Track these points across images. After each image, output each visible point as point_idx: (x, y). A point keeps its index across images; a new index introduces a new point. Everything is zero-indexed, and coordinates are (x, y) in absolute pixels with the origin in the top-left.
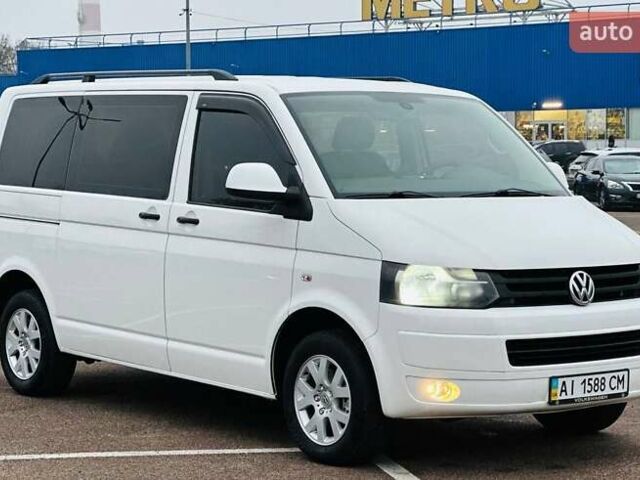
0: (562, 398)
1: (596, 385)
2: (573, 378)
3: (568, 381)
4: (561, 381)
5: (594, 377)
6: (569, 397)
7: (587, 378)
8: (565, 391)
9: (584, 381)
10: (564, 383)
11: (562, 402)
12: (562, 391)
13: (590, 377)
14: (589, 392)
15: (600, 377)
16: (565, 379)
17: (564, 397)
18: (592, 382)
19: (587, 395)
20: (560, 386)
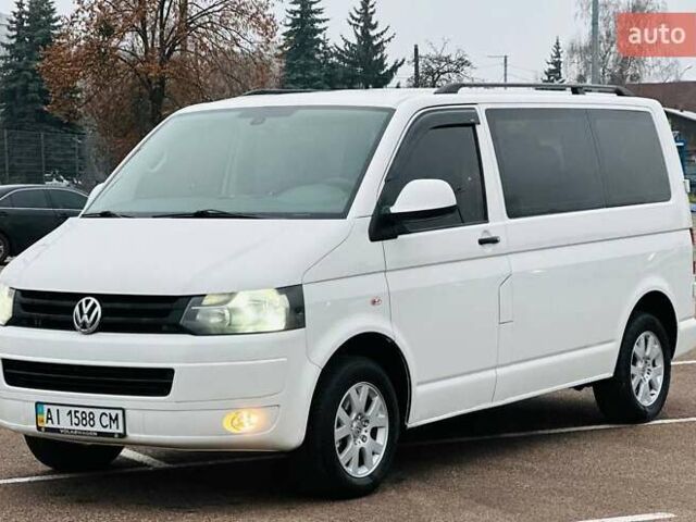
0: (46, 426)
1: (83, 419)
2: (59, 407)
3: (54, 409)
4: (46, 407)
5: (81, 410)
6: (56, 426)
7: (73, 409)
8: (51, 419)
9: (70, 412)
10: (49, 411)
11: (47, 429)
12: (48, 418)
13: (77, 409)
14: (77, 425)
15: (88, 411)
16: (50, 407)
17: (49, 425)
18: (78, 415)
19: (74, 427)
20: (46, 412)
